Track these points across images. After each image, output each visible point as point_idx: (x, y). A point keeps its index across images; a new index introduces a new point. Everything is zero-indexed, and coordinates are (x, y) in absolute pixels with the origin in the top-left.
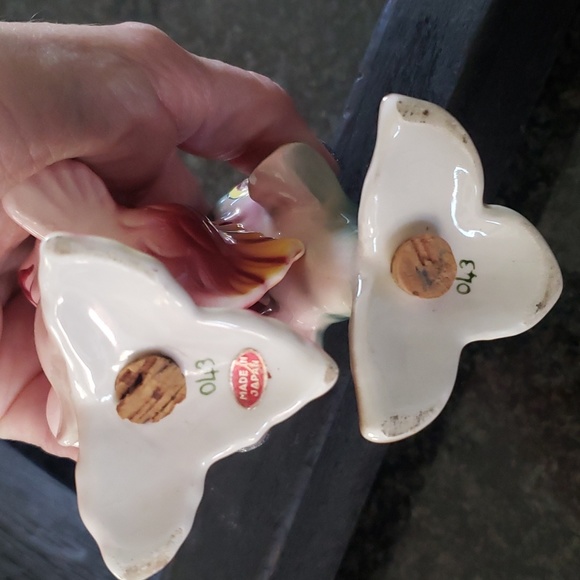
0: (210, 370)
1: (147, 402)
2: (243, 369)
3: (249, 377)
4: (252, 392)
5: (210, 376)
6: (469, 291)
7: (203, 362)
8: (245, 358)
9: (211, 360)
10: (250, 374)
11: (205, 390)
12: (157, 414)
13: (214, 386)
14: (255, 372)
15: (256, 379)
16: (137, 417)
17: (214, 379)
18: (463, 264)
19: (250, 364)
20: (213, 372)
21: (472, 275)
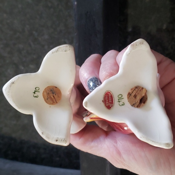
0: (120, 102)
1: (138, 94)
2: (110, 103)
3: (109, 100)
4: (107, 96)
5: (120, 100)
6: (36, 88)
7: (122, 105)
8: (110, 106)
9: (120, 105)
10: (108, 102)
11: (121, 96)
12: (135, 90)
13: (118, 97)
14: (107, 102)
15: (106, 100)
16: (140, 89)
17: (119, 99)
18: (37, 96)
19: (108, 105)
20: (119, 101)
21: (34, 93)
